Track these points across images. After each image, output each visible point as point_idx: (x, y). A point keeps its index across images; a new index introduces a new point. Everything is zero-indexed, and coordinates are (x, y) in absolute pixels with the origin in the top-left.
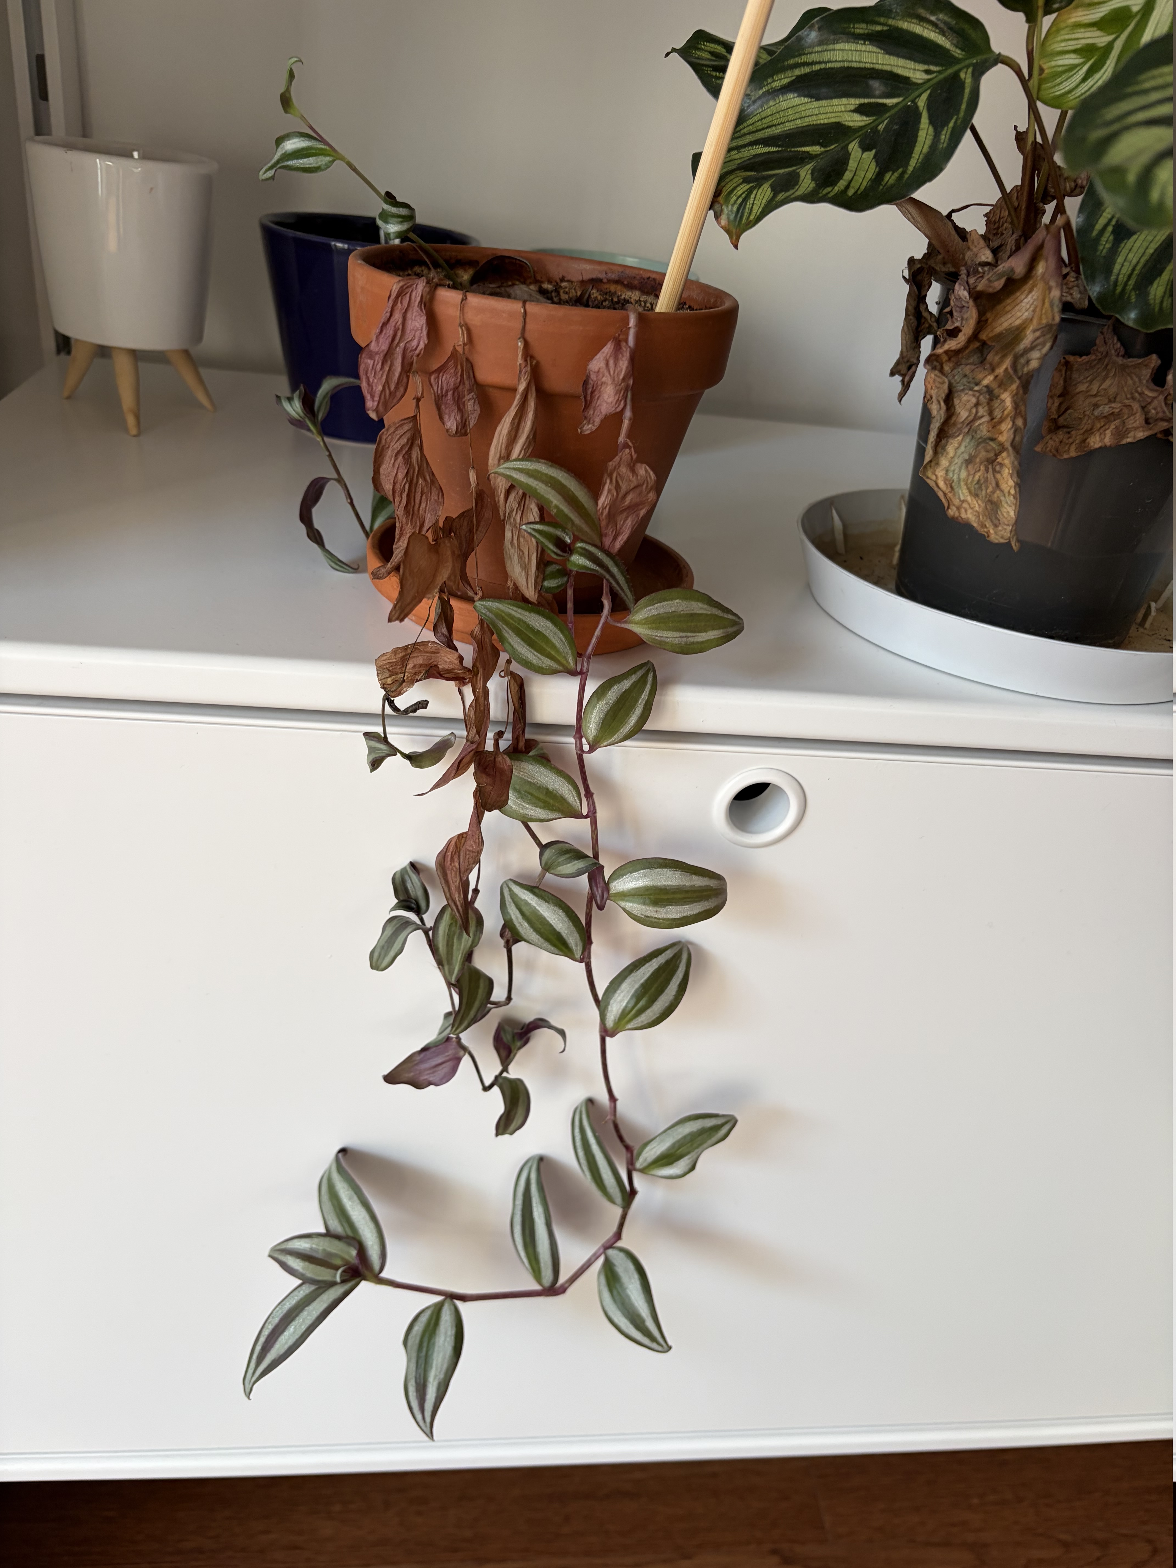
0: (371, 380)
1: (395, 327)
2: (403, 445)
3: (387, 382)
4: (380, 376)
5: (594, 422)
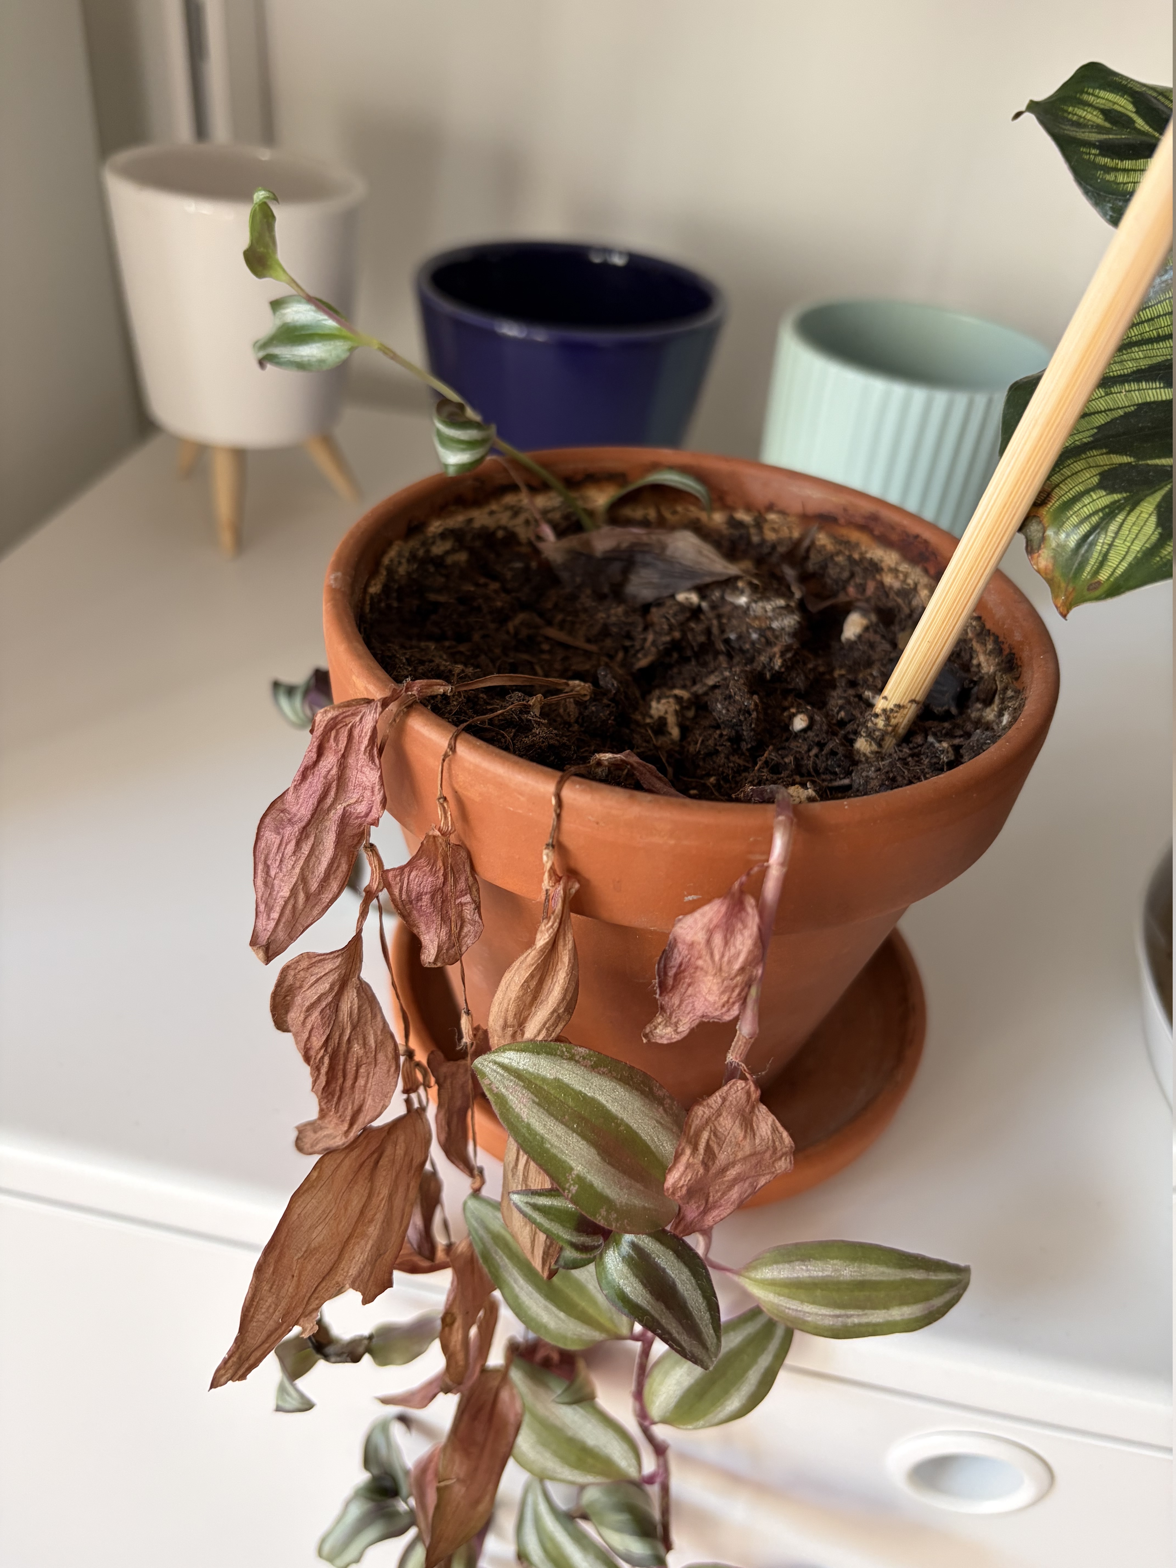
0: (273, 873)
1: (326, 777)
2: (322, 995)
3: (303, 879)
4: (290, 867)
5: (676, 1024)
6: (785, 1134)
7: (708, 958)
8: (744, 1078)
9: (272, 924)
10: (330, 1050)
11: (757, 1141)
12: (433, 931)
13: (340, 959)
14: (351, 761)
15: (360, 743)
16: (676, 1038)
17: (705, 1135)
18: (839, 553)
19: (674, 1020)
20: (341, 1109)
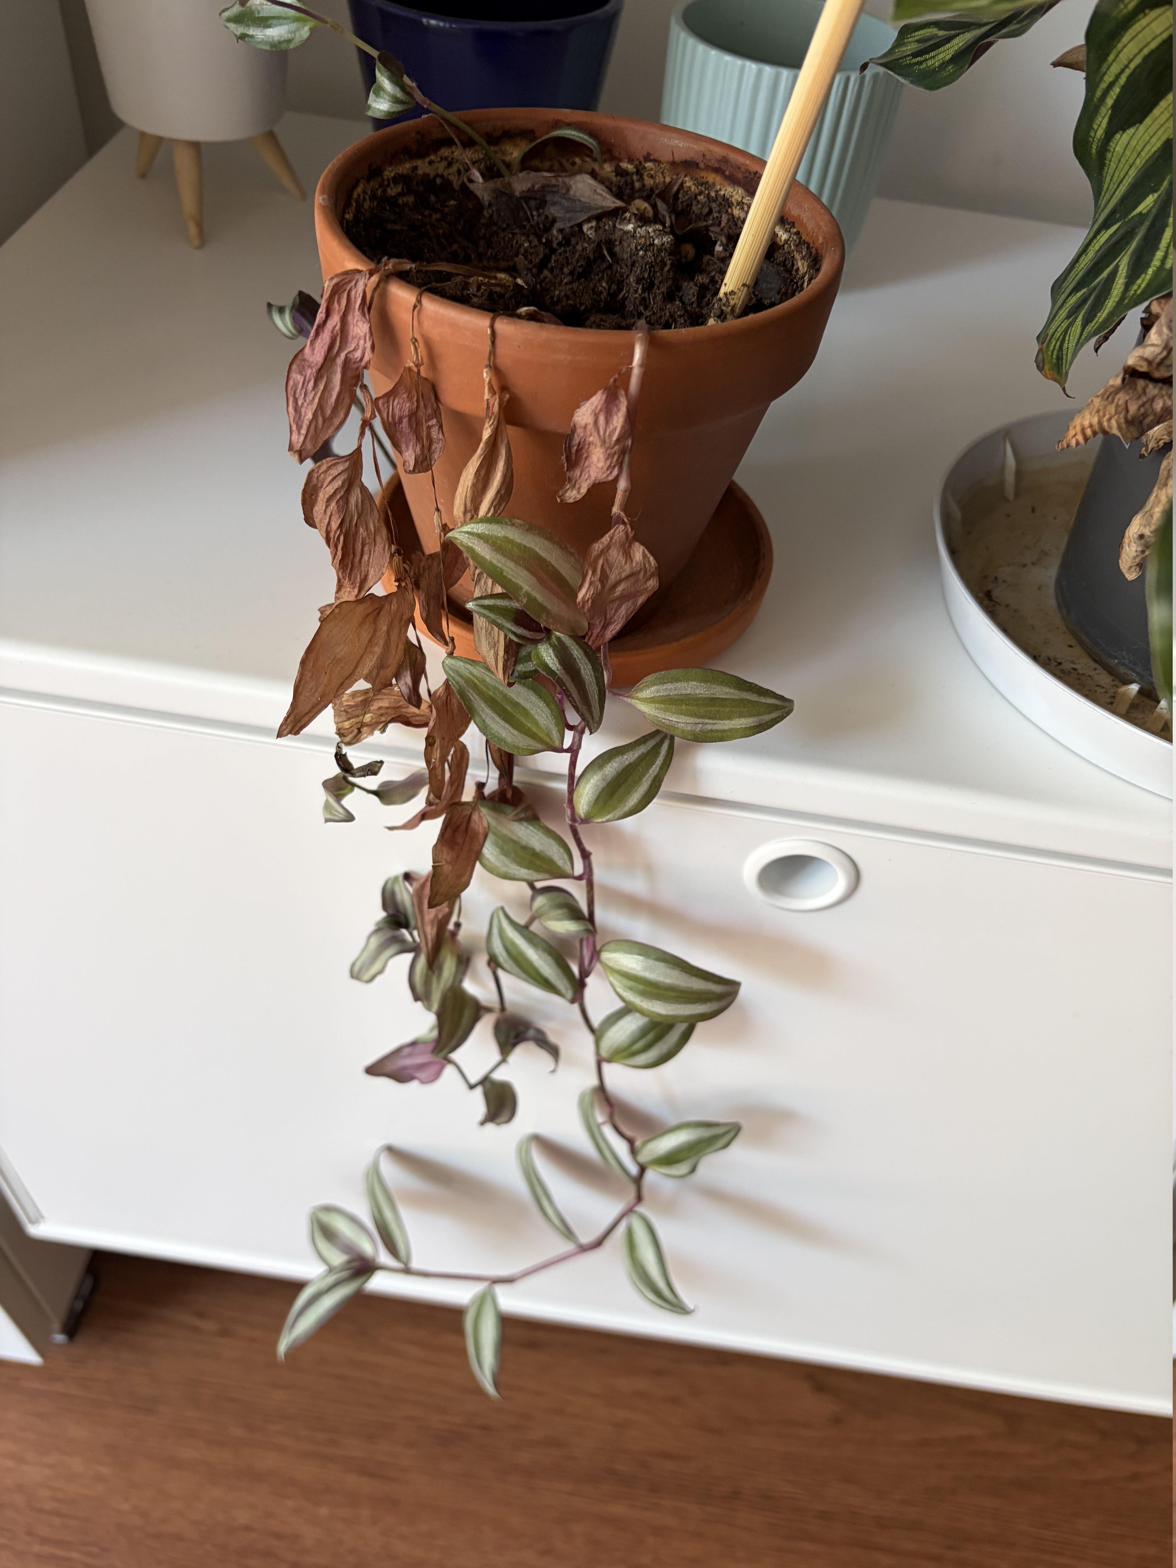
0: (300, 403)
1: (332, 331)
2: (337, 489)
3: (321, 407)
4: (311, 398)
5: (579, 489)
6: (651, 558)
7: (596, 434)
8: (624, 523)
9: (302, 438)
10: (344, 530)
11: (634, 564)
12: (411, 448)
13: (348, 463)
14: (350, 318)
15: (355, 302)
16: (579, 497)
17: (601, 562)
18: (700, 193)
19: (577, 486)
20: (353, 578)
